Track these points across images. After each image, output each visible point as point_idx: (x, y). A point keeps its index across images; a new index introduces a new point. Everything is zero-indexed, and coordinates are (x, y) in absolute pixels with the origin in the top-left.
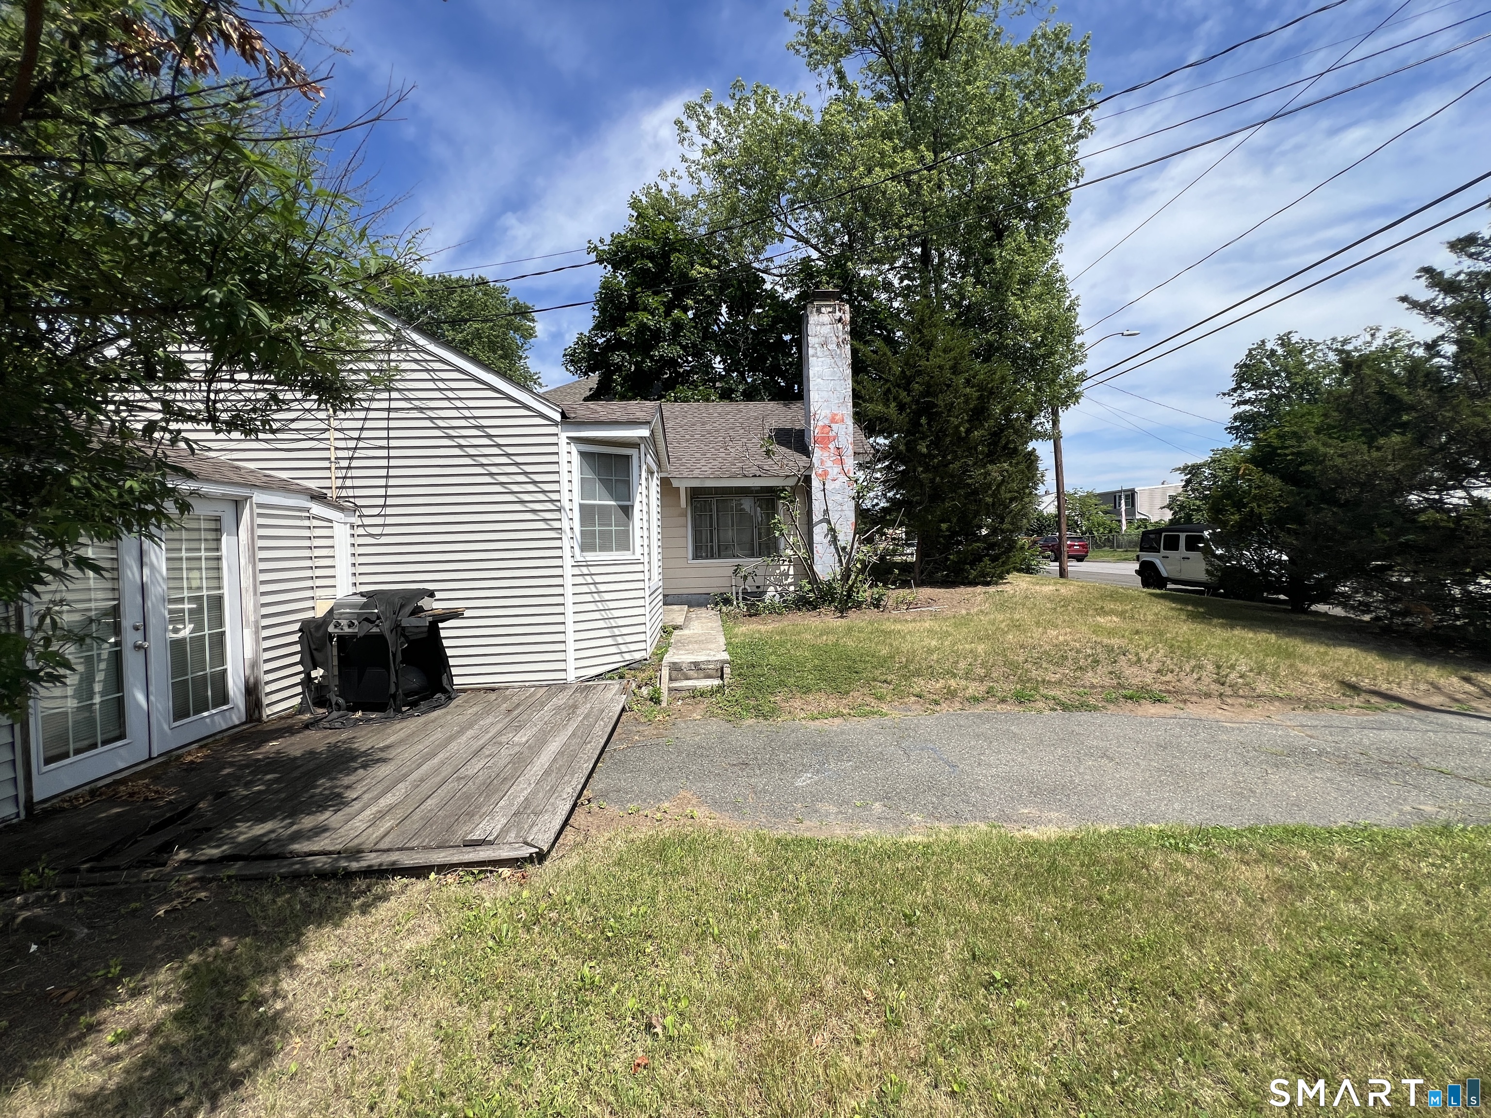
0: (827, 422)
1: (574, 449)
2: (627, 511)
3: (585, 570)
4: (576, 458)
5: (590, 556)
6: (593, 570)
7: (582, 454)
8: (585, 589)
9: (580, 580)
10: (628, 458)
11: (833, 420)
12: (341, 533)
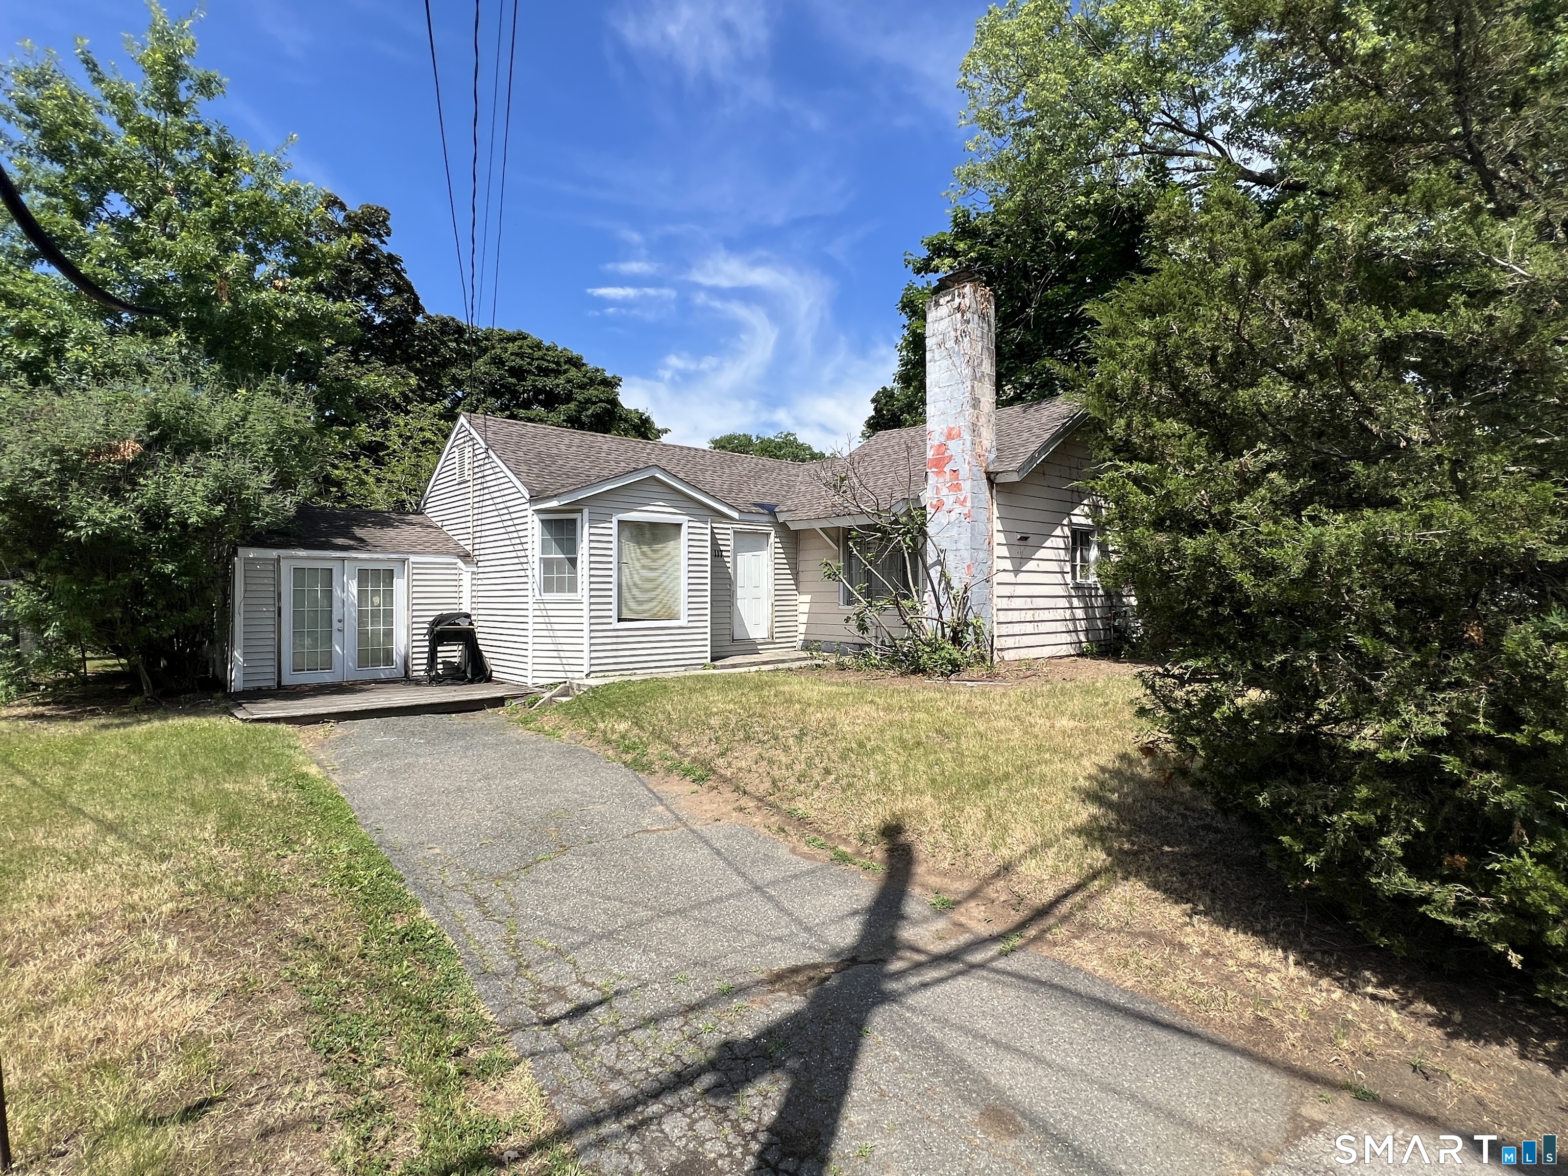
0: (943, 439)
1: (536, 518)
2: (573, 562)
3: (542, 606)
4: (538, 525)
5: (548, 596)
6: (548, 606)
7: (542, 521)
8: (541, 620)
9: (538, 613)
10: (574, 521)
11: (950, 437)
12: (466, 578)
